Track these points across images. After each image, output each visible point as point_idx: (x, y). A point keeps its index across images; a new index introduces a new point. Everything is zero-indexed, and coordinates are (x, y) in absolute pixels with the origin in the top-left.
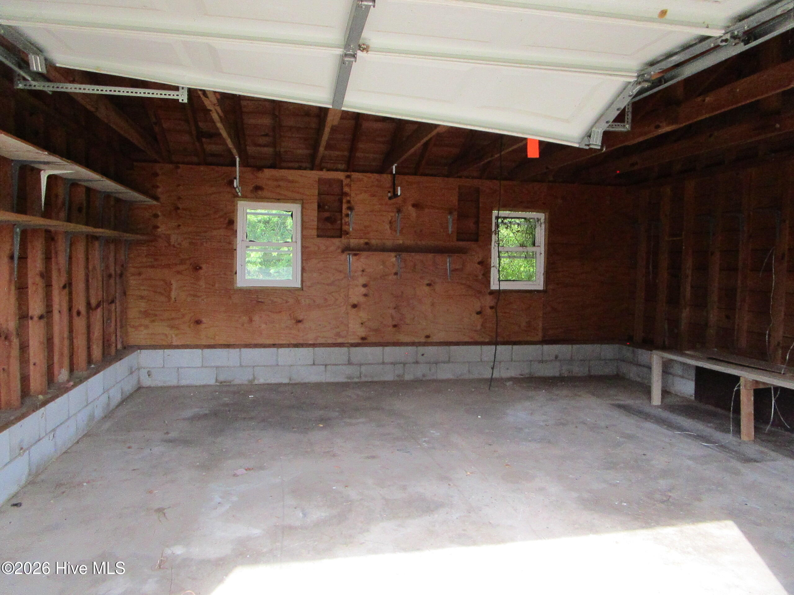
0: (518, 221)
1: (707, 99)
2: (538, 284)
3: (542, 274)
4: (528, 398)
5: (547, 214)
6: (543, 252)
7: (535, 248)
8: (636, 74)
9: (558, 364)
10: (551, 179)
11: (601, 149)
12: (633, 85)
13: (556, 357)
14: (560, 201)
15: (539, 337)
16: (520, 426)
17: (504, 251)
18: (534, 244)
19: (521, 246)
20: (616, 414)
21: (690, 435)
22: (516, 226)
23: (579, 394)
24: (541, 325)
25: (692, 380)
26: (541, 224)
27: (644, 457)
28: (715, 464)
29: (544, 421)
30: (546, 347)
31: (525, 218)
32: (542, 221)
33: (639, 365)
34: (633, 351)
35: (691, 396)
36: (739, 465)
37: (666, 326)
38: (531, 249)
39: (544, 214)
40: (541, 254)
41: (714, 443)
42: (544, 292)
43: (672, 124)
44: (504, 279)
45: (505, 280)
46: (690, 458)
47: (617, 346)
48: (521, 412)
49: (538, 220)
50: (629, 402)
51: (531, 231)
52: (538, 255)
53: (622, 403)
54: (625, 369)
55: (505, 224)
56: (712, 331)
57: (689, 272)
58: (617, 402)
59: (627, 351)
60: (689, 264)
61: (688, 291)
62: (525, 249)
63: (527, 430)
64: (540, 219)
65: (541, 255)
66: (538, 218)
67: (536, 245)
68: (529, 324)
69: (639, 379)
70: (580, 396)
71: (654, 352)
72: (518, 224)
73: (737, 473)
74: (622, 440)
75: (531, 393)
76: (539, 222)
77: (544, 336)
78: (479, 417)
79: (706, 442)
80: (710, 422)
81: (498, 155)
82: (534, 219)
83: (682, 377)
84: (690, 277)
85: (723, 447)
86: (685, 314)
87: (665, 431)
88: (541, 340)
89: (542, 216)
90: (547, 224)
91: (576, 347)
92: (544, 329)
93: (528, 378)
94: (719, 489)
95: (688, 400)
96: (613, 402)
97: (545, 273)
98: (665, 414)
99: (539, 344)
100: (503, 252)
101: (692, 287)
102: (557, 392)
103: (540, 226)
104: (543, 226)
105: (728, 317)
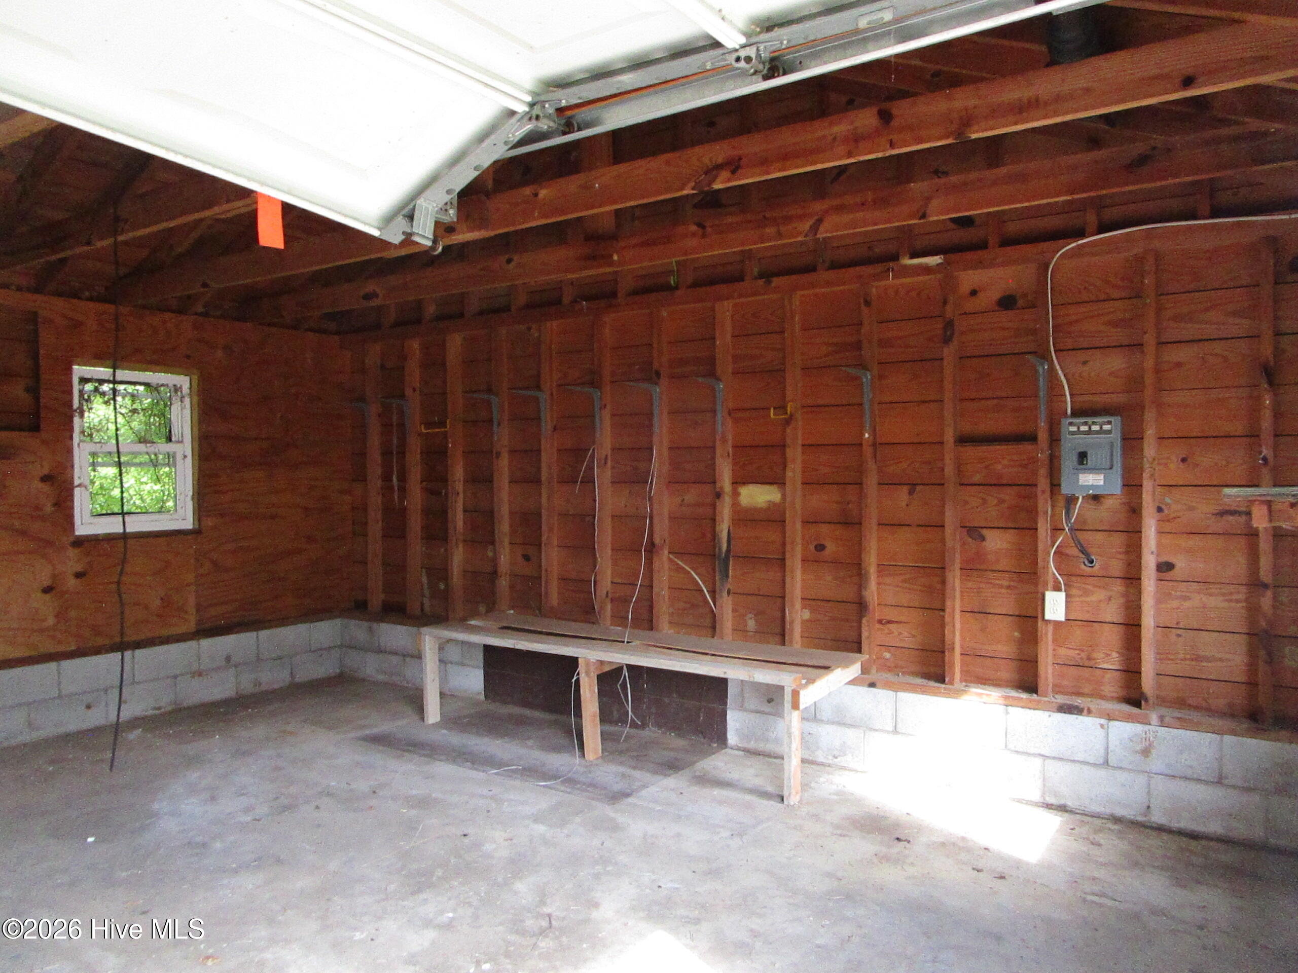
0: (130, 388)
1: (543, 193)
2: (185, 519)
3: (189, 499)
4: (192, 761)
5: (195, 377)
6: (189, 453)
7: (170, 444)
8: (529, 99)
9: (232, 671)
10: (200, 309)
11: (433, 248)
12: (519, 121)
13: (228, 659)
14: (220, 354)
15: (191, 625)
16: (199, 839)
17: (102, 453)
18: (169, 439)
19: (140, 442)
20: (379, 758)
21: (512, 771)
22: (128, 401)
23: (289, 728)
24: (192, 601)
25: (478, 667)
26: (182, 397)
27: (466, 841)
28: (578, 820)
29: (247, 810)
30: (206, 643)
31: (147, 385)
32: (184, 392)
33: (380, 651)
34: (370, 629)
35: (479, 694)
36: (609, 811)
37: (424, 580)
38: (163, 447)
39: (188, 378)
40: (185, 457)
41: (555, 777)
42: (195, 533)
43: (480, 229)
44: (104, 512)
45: (107, 514)
46: (537, 819)
47: (338, 622)
48: (186, 801)
49: (177, 389)
50: (385, 726)
51: (161, 410)
52: (179, 457)
53: (375, 731)
54: (353, 660)
55: (103, 394)
56: (503, 583)
57: (460, 487)
58: (367, 732)
59: (357, 629)
60: (458, 472)
61: (458, 519)
62: (151, 449)
63: (218, 845)
64: (181, 387)
65: (186, 459)
66: (175, 385)
67: (173, 439)
68: (166, 602)
69: (381, 677)
70: (291, 733)
71: (424, 630)
72: (134, 397)
73: (614, 827)
74: (414, 812)
75: (192, 749)
76: (179, 393)
77: (199, 622)
78: (91, 839)
79: (545, 780)
80: (529, 738)
81: (110, 241)
82: (167, 385)
83: (462, 664)
84: (461, 495)
85: (571, 781)
86: (458, 558)
87: (474, 774)
88: (194, 630)
89: (183, 381)
90: (196, 399)
91: (264, 634)
92: (199, 608)
93: (170, 713)
94: (608, 869)
95: (477, 703)
96: (360, 733)
97: (196, 496)
98: (455, 739)
99: (192, 639)
100: (100, 455)
101: (465, 511)
102: (245, 734)
103: (182, 401)
104: (187, 401)
105: (527, 558)
